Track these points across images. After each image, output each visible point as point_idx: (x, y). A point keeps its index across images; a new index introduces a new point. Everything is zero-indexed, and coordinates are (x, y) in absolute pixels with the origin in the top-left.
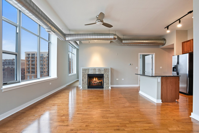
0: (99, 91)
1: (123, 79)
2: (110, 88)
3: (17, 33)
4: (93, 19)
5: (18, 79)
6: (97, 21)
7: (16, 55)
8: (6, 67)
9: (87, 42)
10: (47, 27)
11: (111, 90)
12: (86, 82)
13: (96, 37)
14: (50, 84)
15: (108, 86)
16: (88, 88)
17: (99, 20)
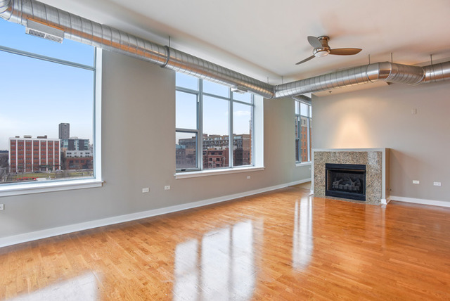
0: (343, 204)
1: (437, 184)
2: (384, 202)
3: (198, 103)
4: (307, 50)
5: (199, 166)
6: (315, 52)
7: (197, 133)
8: (224, 148)
9: (326, 92)
10: (233, 86)
11: (388, 208)
12: (321, 182)
13: (346, 78)
14: (249, 177)
15: (378, 197)
16: (327, 194)
17: (319, 48)
